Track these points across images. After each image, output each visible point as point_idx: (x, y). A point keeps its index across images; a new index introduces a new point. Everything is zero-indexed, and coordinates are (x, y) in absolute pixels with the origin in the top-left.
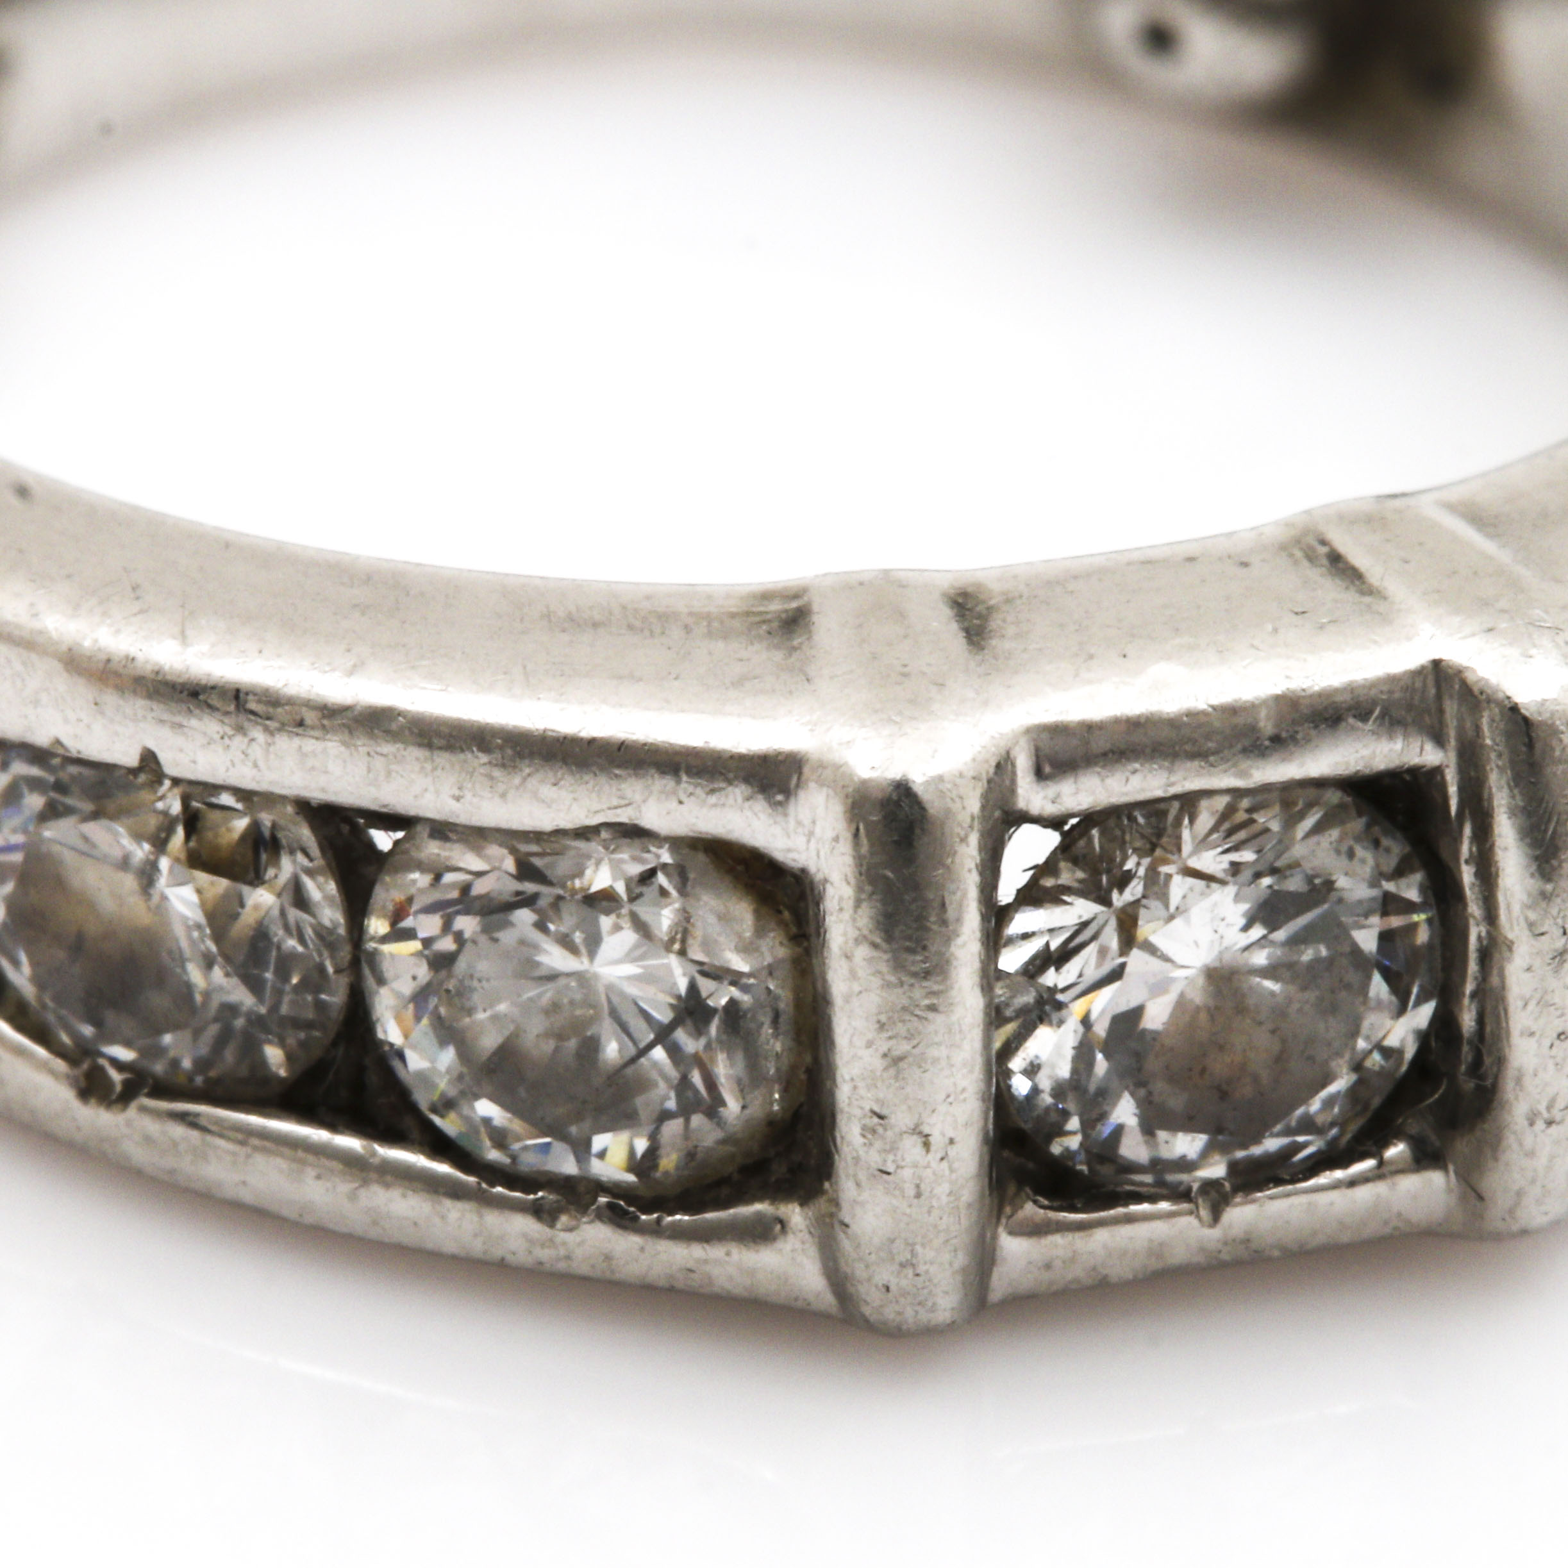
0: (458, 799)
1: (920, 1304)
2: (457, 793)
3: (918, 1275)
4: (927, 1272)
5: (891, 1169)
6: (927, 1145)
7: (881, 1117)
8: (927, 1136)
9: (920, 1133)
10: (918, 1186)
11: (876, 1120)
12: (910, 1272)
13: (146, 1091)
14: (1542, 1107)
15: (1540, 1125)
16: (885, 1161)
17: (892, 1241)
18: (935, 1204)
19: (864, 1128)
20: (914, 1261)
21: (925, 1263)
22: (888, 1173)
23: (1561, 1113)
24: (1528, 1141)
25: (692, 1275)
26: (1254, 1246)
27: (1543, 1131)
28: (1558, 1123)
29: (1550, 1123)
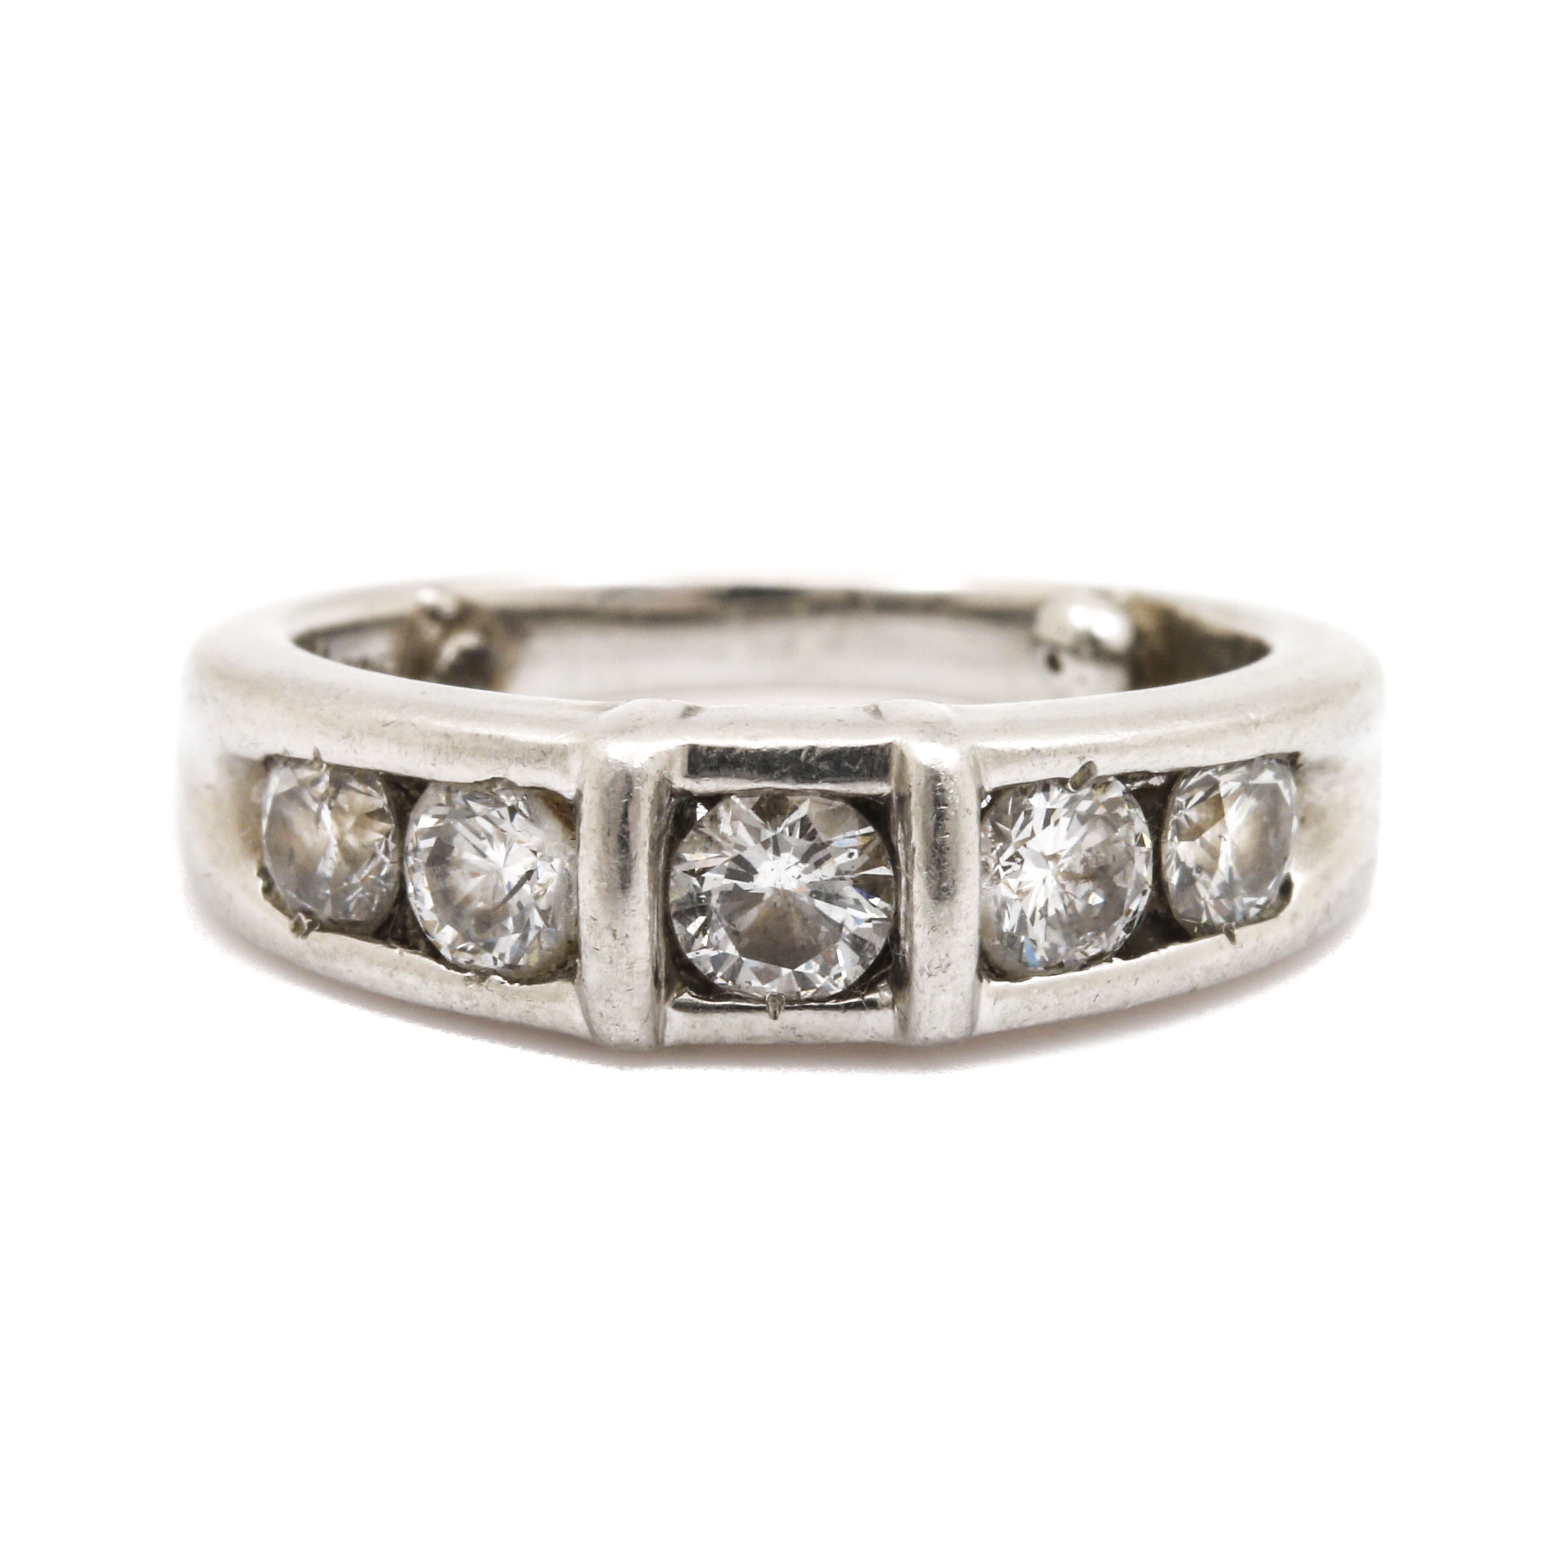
0: (434, 765)
1: (617, 1025)
2: (433, 762)
3: (614, 1007)
4: (618, 1006)
5: (599, 948)
6: (614, 935)
7: (595, 920)
8: (615, 931)
9: (612, 929)
10: (611, 958)
11: (592, 921)
12: (610, 1005)
13: (318, 928)
14: (925, 966)
15: (925, 976)
16: (596, 944)
17: (601, 987)
18: (619, 967)
19: (588, 926)
20: (612, 999)
21: (617, 1001)
22: (598, 950)
23: (935, 970)
24: (921, 985)
25: (528, 1014)
26: (797, 1032)
27: (927, 979)
28: (935, 976)
29: (930, 975)
